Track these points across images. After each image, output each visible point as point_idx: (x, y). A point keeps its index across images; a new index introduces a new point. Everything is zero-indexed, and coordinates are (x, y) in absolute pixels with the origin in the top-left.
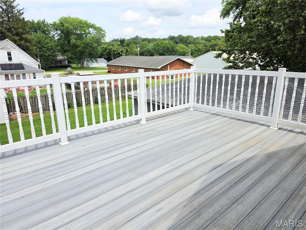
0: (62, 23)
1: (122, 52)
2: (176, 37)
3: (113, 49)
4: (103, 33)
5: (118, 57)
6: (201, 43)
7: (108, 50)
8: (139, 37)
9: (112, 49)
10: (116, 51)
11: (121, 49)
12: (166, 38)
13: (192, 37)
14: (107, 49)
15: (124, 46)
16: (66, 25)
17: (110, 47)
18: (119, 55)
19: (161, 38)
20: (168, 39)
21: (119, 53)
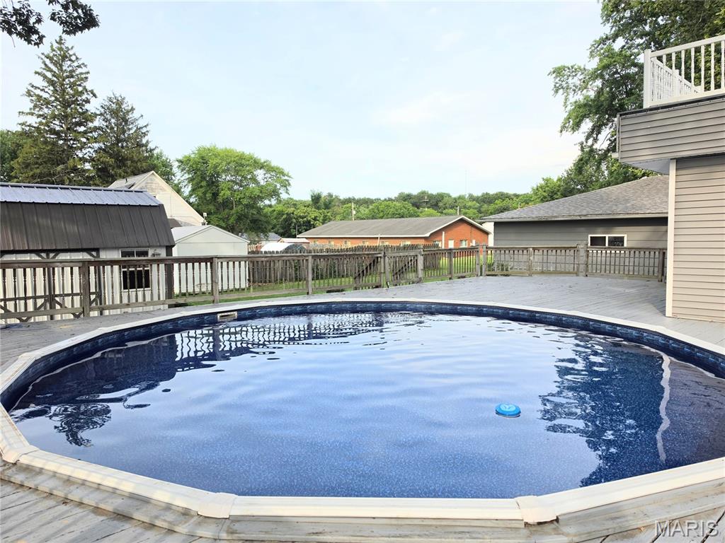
0: (202, 158)
1: (315, 219)
2: (415, 196)
3: (295, 213)
4: (286, 178)
5: (306, 230)
6: (470, 207)
7: (285, 216)
8: (334, 195)
9: (293, 213)
10: (302, 218)
11: (313, 213)
12: (393, 198)
13: (449, 196)
14: (283, 214)
15: (318, 208)
16: (212, 162)
17: (291, 210)
18: (309, 226)
19: (382, 199)
20: (397, 200)
21: (309, 222)
